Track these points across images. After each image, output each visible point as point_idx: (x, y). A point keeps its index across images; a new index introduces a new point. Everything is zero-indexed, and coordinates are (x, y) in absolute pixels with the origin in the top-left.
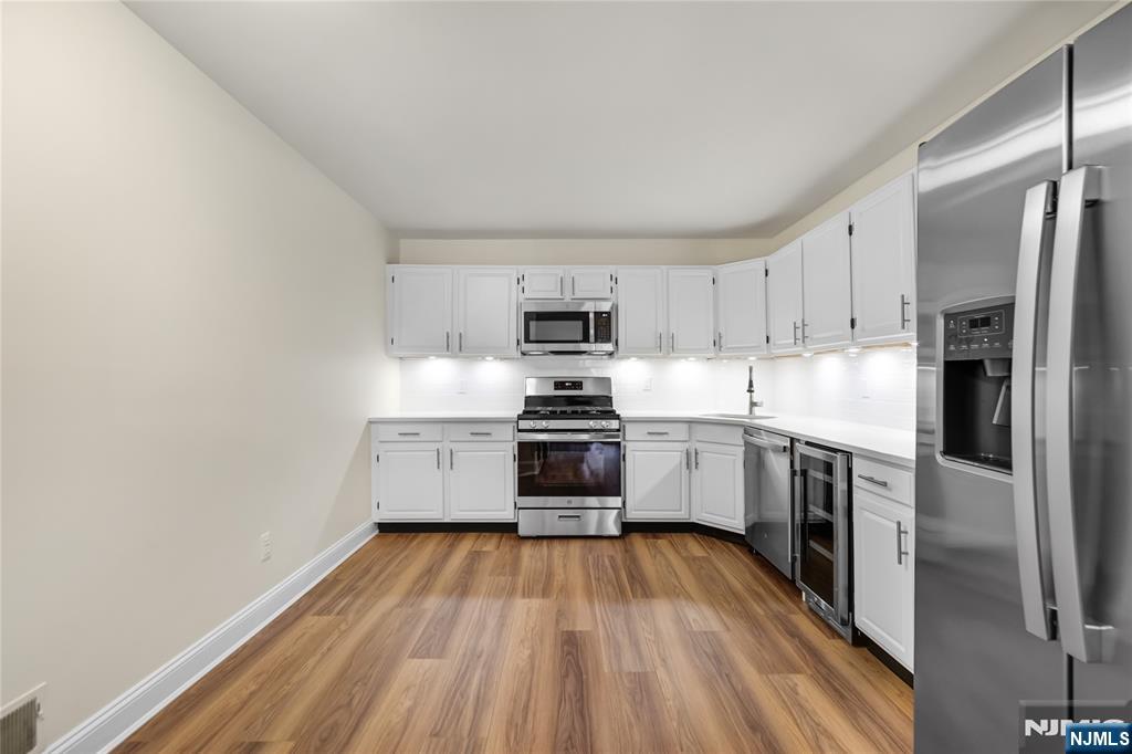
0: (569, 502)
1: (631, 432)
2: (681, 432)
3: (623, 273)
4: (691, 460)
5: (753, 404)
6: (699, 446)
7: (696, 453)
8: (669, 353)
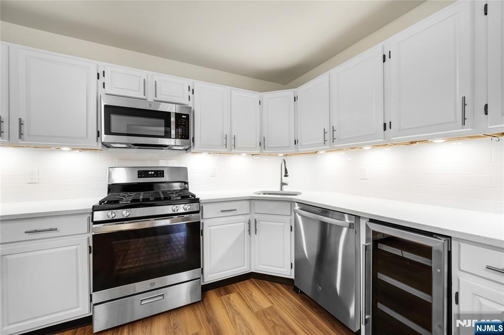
0: (152, 284)
1: (208, 211)
2: (244, 207)
3: (198, 85)
4: (252, 227)
5: (283, 184)
6: (256, 216)
7: (256, 222)
8: (231, 150)
